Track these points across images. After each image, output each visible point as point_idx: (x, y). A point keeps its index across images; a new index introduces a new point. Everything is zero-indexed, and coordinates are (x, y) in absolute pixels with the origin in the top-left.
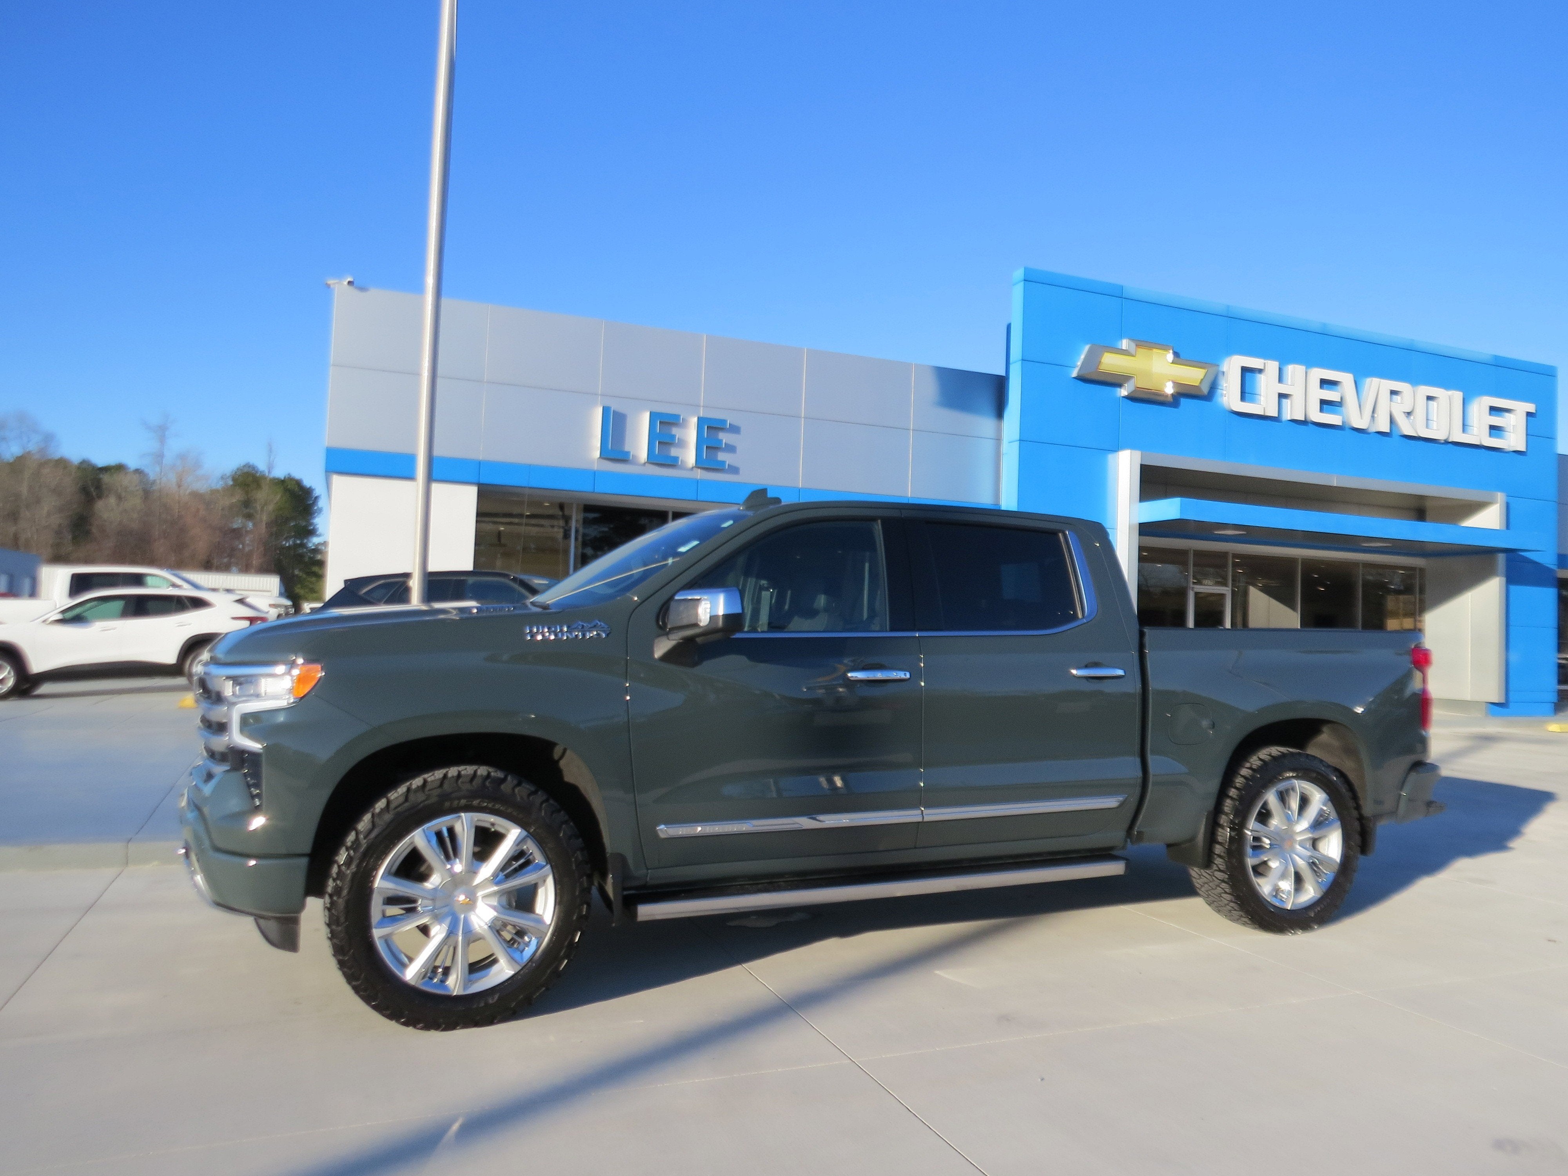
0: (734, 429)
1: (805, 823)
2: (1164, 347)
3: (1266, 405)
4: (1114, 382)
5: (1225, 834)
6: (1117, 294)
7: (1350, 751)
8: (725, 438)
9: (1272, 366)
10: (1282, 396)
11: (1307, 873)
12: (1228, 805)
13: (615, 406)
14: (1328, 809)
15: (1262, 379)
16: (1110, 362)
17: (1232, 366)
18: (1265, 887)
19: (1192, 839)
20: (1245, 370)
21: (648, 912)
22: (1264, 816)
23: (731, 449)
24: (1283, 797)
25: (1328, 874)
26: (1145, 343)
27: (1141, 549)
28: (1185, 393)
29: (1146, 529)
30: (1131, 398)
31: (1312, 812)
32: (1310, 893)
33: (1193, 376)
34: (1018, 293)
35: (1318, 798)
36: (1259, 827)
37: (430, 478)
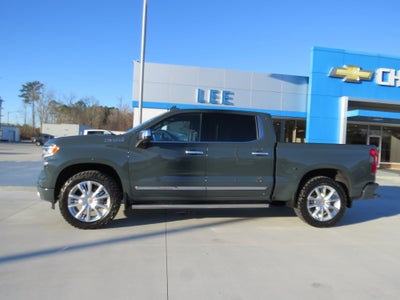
0: (233, 94)
1: (174, 188)
2: (357, 67)
3: (390, 82)
4: (341, 77)
5: (300, 199)
6: (343, 52)
7: (346, 179)
8: (230, 96)
9: (393, 71)
10: (396, 80)
11: (328, 212)
12: (302, 191)
13: (201, 88)
14: (337, 194)
15: (389, 75)
16: (339, 72)
17: (379, 72)
18: (314, 215)
19: (290, 200)
20: (384, 72)
21: (134, 207)
22: (315, 195)
23: (231, 99)
24: (321, 191)
25: (335, 213)
26: (351, 66)
27: (348, 125)
28: (362, 80)
29: (349, 119)
30: (346, 82)
31: (331, 194)
32: (329, 217)
33: (366, 75)
34: (312, 54)
35: (333, 191)
36: (313, 198)
37: (142, 107)
